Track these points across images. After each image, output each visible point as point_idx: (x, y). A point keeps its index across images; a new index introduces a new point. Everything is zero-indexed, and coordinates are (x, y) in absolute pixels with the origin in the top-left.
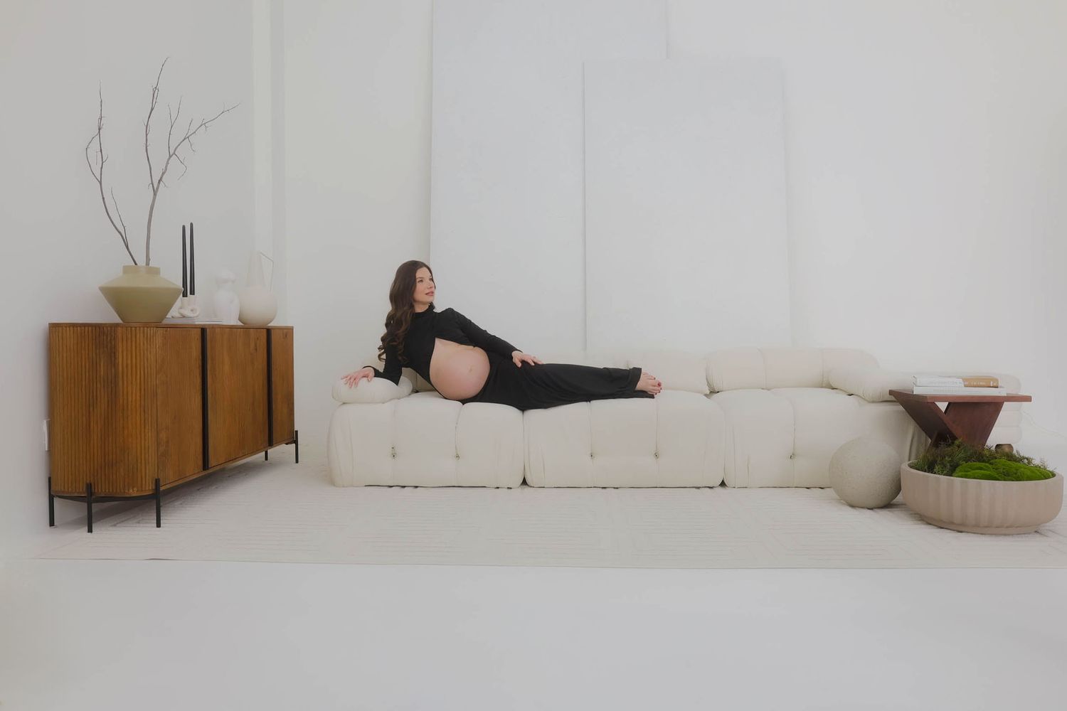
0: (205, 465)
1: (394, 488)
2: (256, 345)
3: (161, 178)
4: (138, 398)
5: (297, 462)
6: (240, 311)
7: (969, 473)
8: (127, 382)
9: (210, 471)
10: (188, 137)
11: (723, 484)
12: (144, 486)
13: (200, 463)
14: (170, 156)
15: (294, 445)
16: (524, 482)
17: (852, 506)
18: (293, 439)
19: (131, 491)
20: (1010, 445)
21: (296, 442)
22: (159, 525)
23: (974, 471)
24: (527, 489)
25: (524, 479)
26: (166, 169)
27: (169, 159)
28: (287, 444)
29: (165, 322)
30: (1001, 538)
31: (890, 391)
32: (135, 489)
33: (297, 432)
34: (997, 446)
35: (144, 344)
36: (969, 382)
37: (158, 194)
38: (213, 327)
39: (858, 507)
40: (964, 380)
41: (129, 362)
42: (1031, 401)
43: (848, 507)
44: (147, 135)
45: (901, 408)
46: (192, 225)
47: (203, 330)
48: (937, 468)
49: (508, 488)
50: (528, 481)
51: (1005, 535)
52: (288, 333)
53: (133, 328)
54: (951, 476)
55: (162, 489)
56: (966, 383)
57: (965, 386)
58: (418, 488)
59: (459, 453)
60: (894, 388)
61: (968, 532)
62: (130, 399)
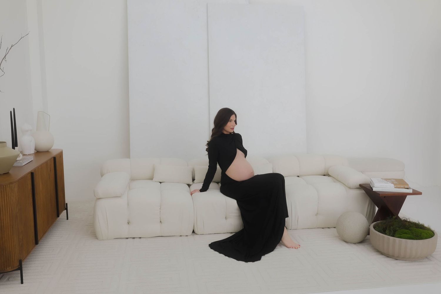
0: (37, 242)
1: (128, 239)
2: (50, 169)
4: (9, 221)
5: (67, 219)
7: (401, 236)
8: (3, 214)
12: (14, 265)
13: (34, 241)
15: (66, 211)
16: (193, 232)
17: (346, 242)
18: (65, 208)
19: (8, 269)
21: (67, 209)
22: (22, 283)
23: (403, 235)
24: (196, 236)
25: (193, 230)
31: (360, 184)
32: (10, 267)
33: (67, 204)
35: (10, 193)
39: (351, 243)
41: (3, 203)
42: (422, 194)
45: (363, 191)
46: (14, 109)
47: (32, 173)
48: (387, 231)
49: (186, 236)
50: (196, 231)
53: (5, 186)
56: (395, 186)
57: (395, 188)
58: (141, 239)
59: (161, 220)
60: (361, 183)
62: (5, 223)
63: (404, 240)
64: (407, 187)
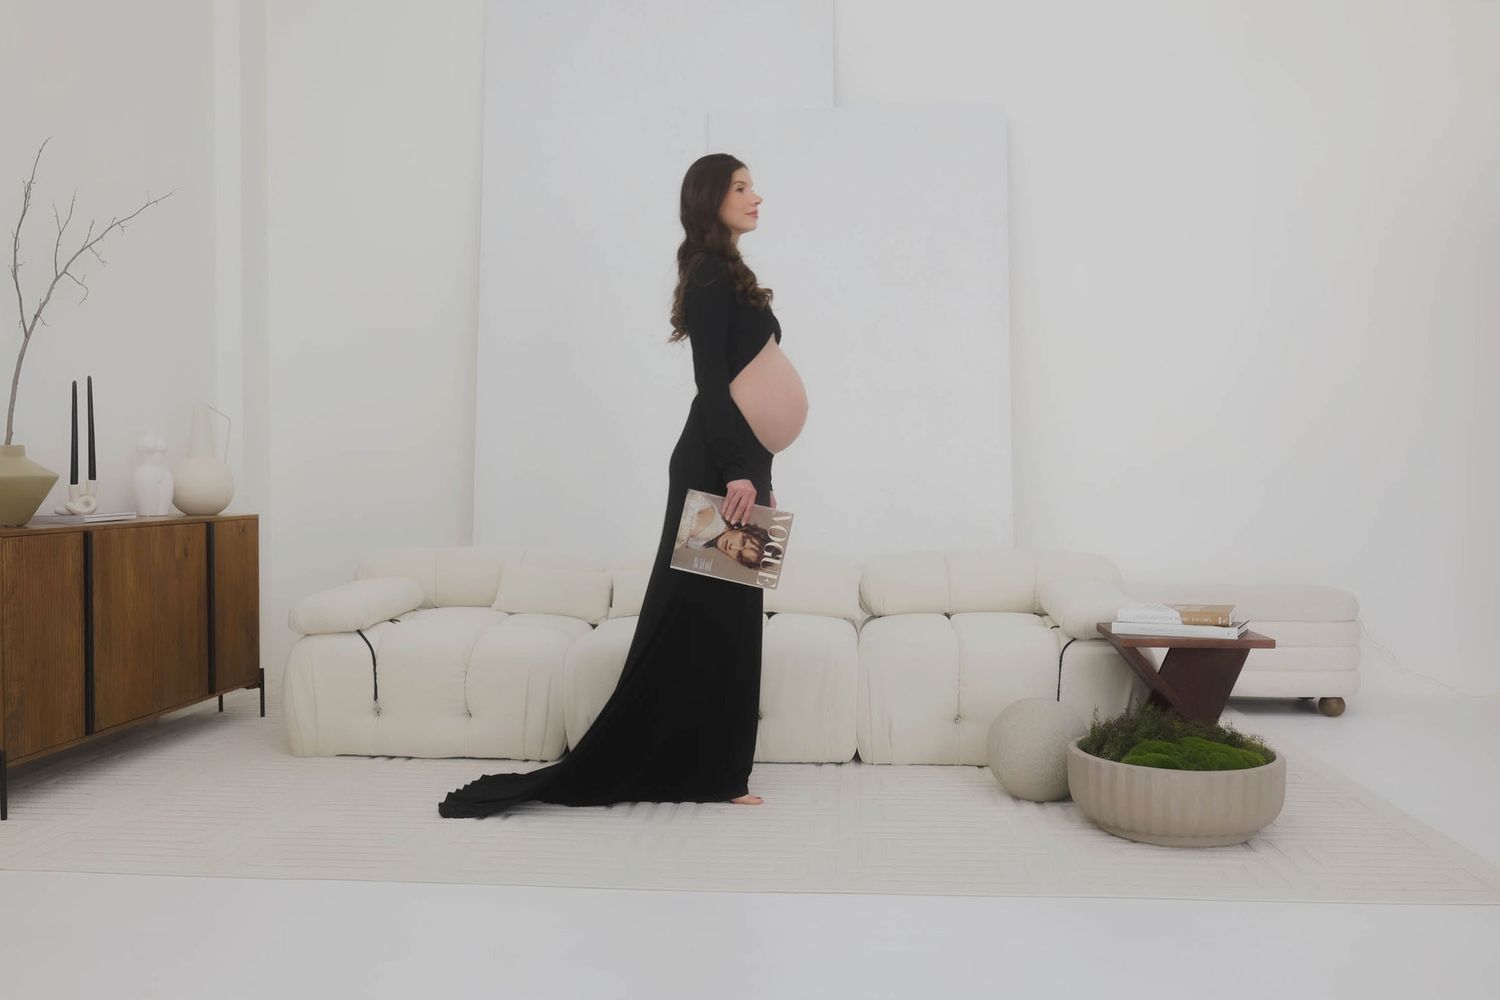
0: (89, 728)
1: (376, 759)
2: (185, 549)
3: (40, 311)
5: (263, 714)
6: (174, 495)
7: (1141, 757)
9: (96, 736)
10: (89, 246)
11: (857, 758)
13: (81, 723)
14: (58, 278)
15: (258, 689)
17: (1016, 798)
18: (256, 679)
20: (1341, 698)
21: (261, 686)
22: (4, 817)
23: (1148, 754)
26: (48, 298)
27: (54, 282)
28: (248, 688)
29: (31, 526)
30: (1183, 853)
31: (1098, 623)
33: (263, 670)
34: (1322, 699)
36: (1189, 619)
37: (31, 338)
38: (106, 529)
39: (1024, 799)
40: (1182, 614)
42: (1274, 647)
43: (1010, 798)
44: (15, 251)
47: (87, 535)
51: (1193, 848)
52: (248, 527)
54: (1119, 761)
55: (10, 765)
56: (1185, 619)
57: (1185, 623)
59: (470, 709)
61: (1142, 843)
63: (1140, 770)
64: (1224, 621)
